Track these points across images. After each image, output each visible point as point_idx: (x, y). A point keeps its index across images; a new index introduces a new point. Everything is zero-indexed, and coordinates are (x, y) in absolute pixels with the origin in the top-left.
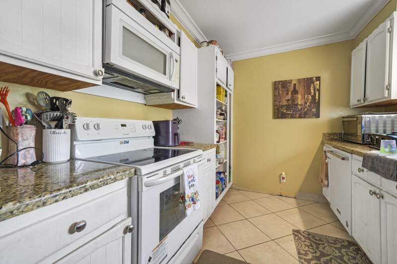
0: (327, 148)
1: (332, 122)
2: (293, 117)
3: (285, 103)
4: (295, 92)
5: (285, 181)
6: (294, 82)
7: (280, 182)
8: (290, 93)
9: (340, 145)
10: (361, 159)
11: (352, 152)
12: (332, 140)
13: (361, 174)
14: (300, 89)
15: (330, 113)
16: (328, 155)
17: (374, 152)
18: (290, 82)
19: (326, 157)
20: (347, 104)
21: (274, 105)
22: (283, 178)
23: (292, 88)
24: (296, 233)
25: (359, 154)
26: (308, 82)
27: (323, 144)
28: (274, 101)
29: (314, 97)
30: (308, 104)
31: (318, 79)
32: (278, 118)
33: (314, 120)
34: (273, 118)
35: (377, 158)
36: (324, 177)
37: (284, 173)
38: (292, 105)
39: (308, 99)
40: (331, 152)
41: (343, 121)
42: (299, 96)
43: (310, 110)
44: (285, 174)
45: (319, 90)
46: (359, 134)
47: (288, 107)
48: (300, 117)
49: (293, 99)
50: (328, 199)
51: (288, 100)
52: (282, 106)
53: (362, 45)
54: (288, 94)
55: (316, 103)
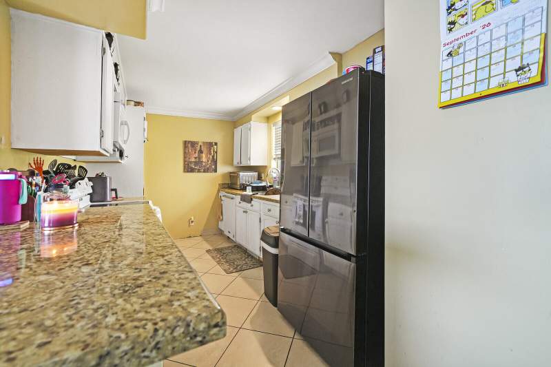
0: (222, 193)
1: (224, 176)
2: (199, 171)
3: (193, 160)
4: (201, 152)
5: (193, 224)
6: (200, 144)
7: (189, 226)
8: (197, 152)
9: (230, 191)
10: (240, 197)
11: (236, 194)
12: (224, 188)
13: (240, 205)
14: (205, 150)
15: (223, 169)
16: (223, 198)
17: (245, 193)
18: (197, 143)
19: (222, 200)
20: (232, 164)
21: (185, 161)
22: (192, 222)
23: (198, 148)
24: (208, 251)
25: (239, 194)
26: (210, 145)
27: (219, 191)
28: (185, 157)
29: (213, 157)
30: (210, 162)
31: (216, 144)
32: (188, 172)
33: (214, 174)
34: (184, 172)
35: (246, 195)
36: (220, 214)
37: (192, 218)
38: (199, 162)
39: (209, 158)
40: (223, 196)
41: (230, 176)
42: (204, 155)
43: (210, 166)
44: (194, 218)
45: (216, 152)
46: (238, 184)
47: (196, 163)
48: (204, 172)
49: (200, 158)
50: (222, 229)
51: (195, 158)
52: (191, 162)
53: (239, 129)
54: (195, 153)
55: (215, 162)
